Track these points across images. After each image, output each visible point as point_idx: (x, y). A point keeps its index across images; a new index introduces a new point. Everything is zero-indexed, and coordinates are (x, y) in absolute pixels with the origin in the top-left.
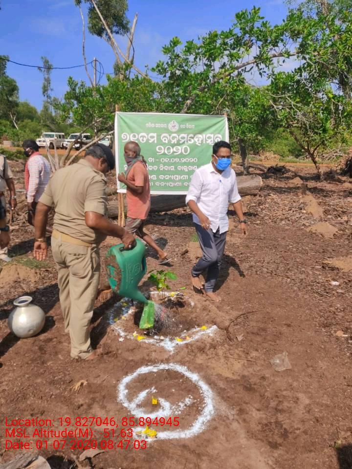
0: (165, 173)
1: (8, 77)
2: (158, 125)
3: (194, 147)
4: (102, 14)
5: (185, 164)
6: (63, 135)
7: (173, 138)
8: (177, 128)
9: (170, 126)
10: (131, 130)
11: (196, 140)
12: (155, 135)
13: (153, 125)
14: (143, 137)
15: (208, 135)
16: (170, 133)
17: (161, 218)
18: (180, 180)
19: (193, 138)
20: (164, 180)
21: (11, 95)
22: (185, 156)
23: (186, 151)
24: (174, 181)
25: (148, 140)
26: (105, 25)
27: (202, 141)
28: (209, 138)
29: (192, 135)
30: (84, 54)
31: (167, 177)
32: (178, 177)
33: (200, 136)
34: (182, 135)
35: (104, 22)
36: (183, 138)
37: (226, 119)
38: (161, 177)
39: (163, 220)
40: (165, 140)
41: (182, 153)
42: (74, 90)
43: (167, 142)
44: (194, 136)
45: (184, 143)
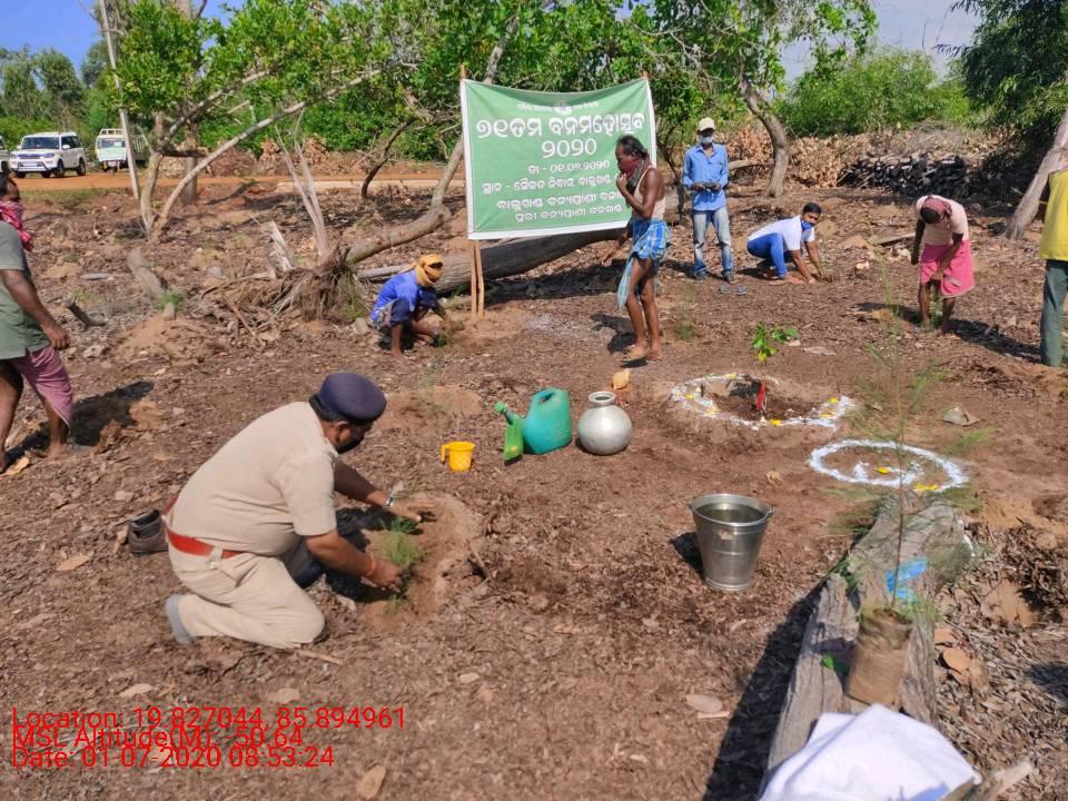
0: (557, 192)
7: (570, 124)
10: (495, 114)
12: (538, 121)
14: (519, 125)
18: (584, 204)
19: (601, 122)
20: (557, 207)
22: (590, 159)
23: (591, 149)
24: (574, 207)
25: (527, 131)
31: (562, 200)
32: (580, 199)
34: (585, 118)
36: (585, 123)
38: (552, 201)
40: (556, 129)
41: (584, 152)
43: (559, 132)
44: (603, 117)
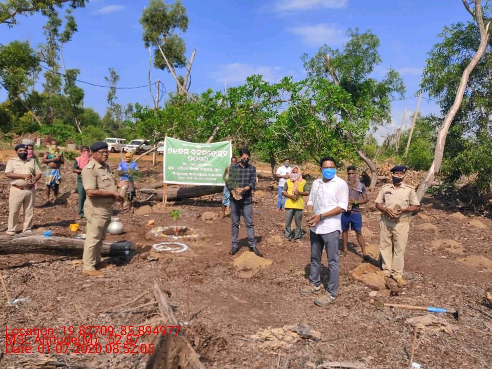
3: (210, 158)
4: (165, 55)
5: (205, 167)
7: (198, 152)
10: (174, 147)
11: (212, 154)
12: (188, 150)
13: (186, 145)
14: (180, 151)
16: (196, 149)
20: (192, 176)
22: (205, 163)
23: (206, 160)
24: (198, 177)
25: (183, 153)
26: (167, 62)
28: (220, 153)
29: (210, 151)
31: (194, 174)
32: (201, 175)
33: (215, 152)
34: (204, 151)
35: (166, 60)
36: (205, 152)
37: (231, 142)
38: (191, 174)
39: (194, 203)
41: (203, 161)
43: (194, 154)
44: (211, 151)
45: (205, 155)
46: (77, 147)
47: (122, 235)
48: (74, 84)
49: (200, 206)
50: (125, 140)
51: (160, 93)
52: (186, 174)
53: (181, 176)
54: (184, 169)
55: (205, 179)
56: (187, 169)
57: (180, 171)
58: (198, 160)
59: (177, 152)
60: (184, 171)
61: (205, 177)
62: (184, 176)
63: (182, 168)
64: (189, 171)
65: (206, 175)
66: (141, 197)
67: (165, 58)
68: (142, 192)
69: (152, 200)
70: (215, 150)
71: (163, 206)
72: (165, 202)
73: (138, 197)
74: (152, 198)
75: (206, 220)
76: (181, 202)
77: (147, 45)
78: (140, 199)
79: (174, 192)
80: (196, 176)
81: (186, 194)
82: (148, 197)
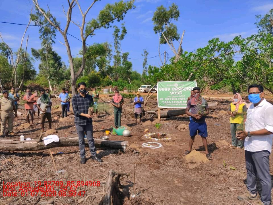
0: (173, 101)
1: (128, 61)
2: (171, 85)
3: (184, 92)
5: (181, 97)
6: (150, 86)
7: (176, 89)
8: (177, 85)
9: (175, 85)
10: (162, 87)
11: (185, 89)
12: (170, 88)
13: (169, 85)
14: (166, 89)
15: (189, 87)
16: (175, 87)
17: (176, 118)
18: (179, 103)
19: (183, 89)
20: (173, 103)
21: (129, 69)
22: (181, 95)
23: (181, 93)
24: (177, 103)
25: (168, 90)
26: (167, 40)
27: (187, 90)
28: (190, 88)
29: (183, 88)
30: (159, 51)
31: (174, 102)
32: (178, 102)
33: (186, 88)
36: (180, 89)
37: (196, 82)
38: (172, 102)
39: (177, 119)
41: (179, 94)
42: (151, 70)
43: (174, 90)
45: (180, 90)
46: (128, 91)
47: (130, 137)
48: (127, 60)
49: (180, 120)
50: (151, 85)
51: (166, 58)
52: (170, 102)
53: (167, 103)
54: (169, 99)
55: (181, 104)
56: (170, 99)
57: (166, 101)
58: (176, 94)
59: (164, 90)
60: (169, 101)
61: (182, 103)
62: (169, 103)
63: (167, 99)
64: (171, 101)
65: (181, 102)
66: (148, 116)
67: (165, 38)
68: (148, 113)
69: (154, 118)
70: (186, 87)
71: (159, 121)
72: (159, 118)
73: (146, 116)
74: (153, 116)
75: (181, 129)
76: (169, 118)
77: (156, 33)
78: (147, 117)
79: (165, 112)
80: (175, 103)
81: (172, 114)
82: (151, 116)
